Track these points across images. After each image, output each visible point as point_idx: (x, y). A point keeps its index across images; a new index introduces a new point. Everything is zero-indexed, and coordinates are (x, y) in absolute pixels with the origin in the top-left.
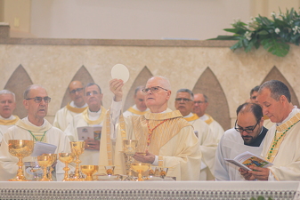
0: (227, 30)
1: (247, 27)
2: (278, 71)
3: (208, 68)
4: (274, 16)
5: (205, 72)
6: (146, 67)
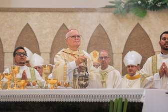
0: (110, 2)
1: (122, 0)
2: (140, 26)
3: (100, 24)
5: (98, 27)
6: (64, 24)
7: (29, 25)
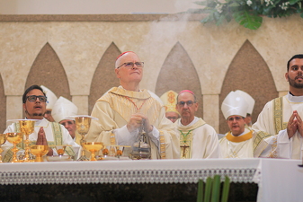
2: (251, 44)
3: (178, 43)
5: (174, 47)
6: (113, 43)
7: (50, 46)
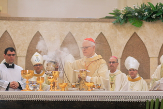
0: (110, 13)
1: (121, 12)
3: (101, 33)
4: (135, 7)
5: (99, 35)
6: (70, 32)
7: (39, 33)
